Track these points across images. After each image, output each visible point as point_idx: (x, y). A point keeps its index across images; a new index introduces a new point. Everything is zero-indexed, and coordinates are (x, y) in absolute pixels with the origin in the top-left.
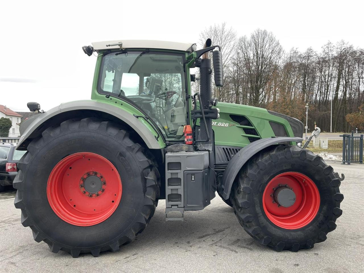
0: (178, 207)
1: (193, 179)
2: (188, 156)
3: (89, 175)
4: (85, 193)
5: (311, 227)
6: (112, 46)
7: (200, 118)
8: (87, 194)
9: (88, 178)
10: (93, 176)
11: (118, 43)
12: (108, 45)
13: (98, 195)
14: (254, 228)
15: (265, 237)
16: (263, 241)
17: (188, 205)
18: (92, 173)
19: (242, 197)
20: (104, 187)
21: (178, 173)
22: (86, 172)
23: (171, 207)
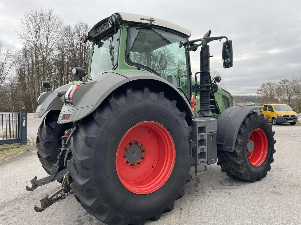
0: (204, 163)
1: (212, 139)
2: (210, 121)
3: (130, 144)
4: (128, 163)
5: (265, 163)
6: (145, 20)
7: (200, 92)
8: (130, 163)
9: (130, 147)
10: (135, 145)
11: (149, 19)
12: (142, 18)
13: (139, 163)
14: (244, 170)
15: (249, 174)
16: (248, 177)
17: (210, 160)
18: (133, 142)
19: (238, 149)
20: (144, 155)
21: (203, 136)
22: (129, 141)
23: (200, 164)
